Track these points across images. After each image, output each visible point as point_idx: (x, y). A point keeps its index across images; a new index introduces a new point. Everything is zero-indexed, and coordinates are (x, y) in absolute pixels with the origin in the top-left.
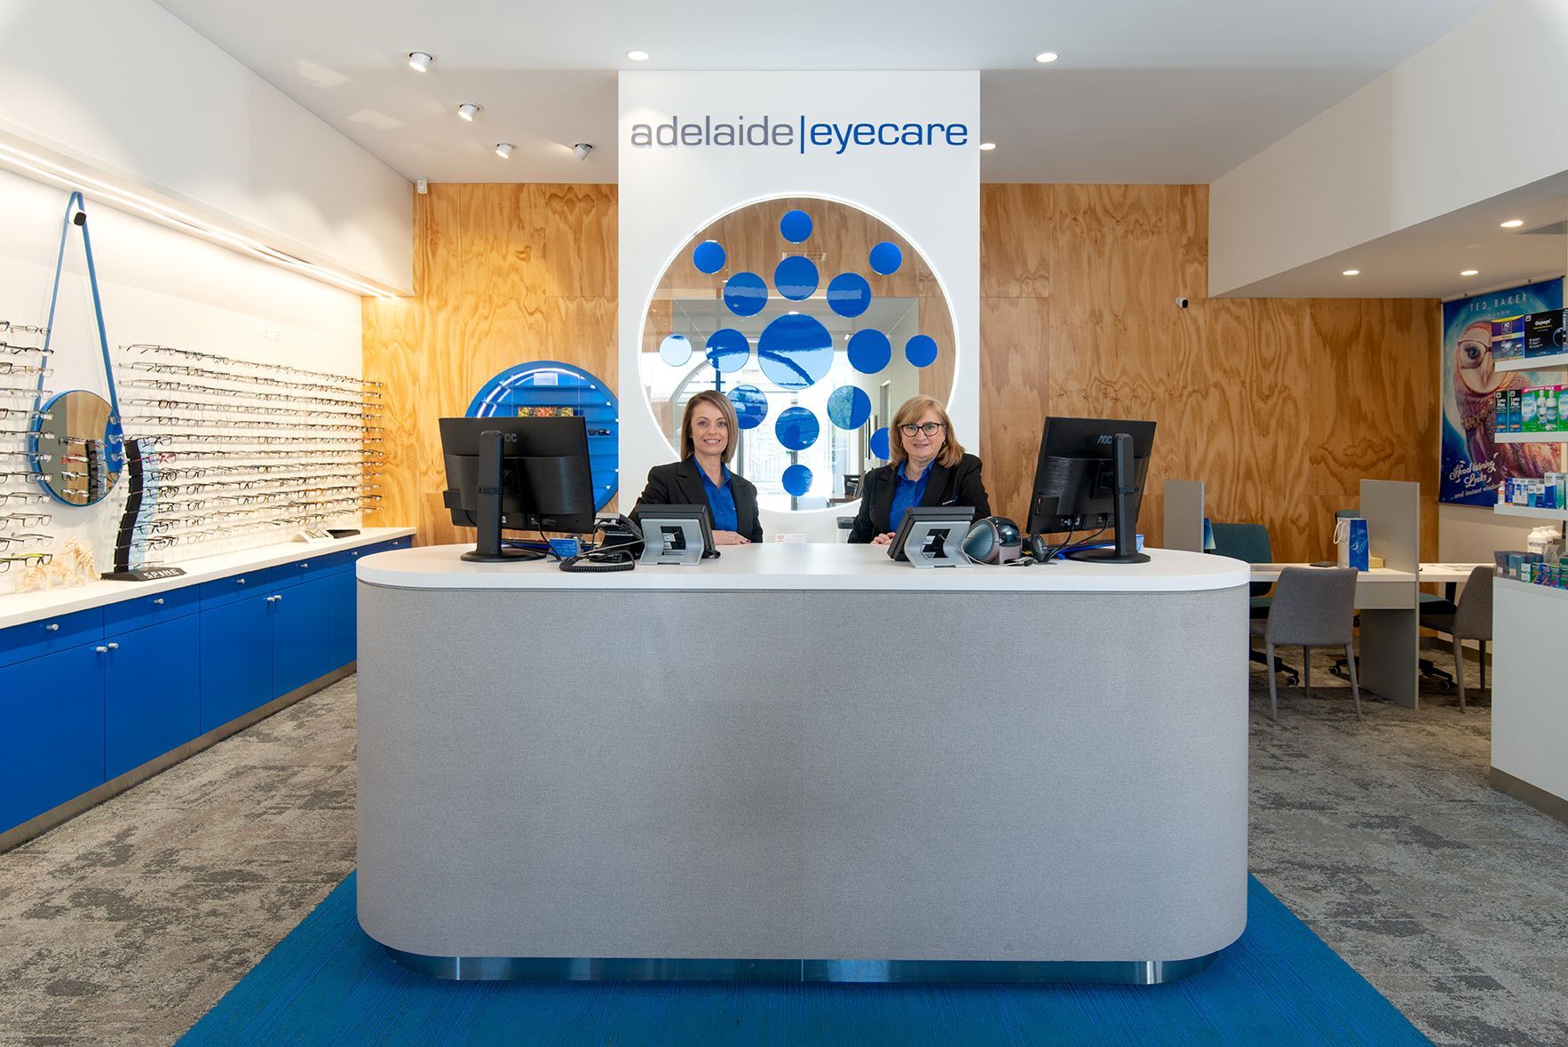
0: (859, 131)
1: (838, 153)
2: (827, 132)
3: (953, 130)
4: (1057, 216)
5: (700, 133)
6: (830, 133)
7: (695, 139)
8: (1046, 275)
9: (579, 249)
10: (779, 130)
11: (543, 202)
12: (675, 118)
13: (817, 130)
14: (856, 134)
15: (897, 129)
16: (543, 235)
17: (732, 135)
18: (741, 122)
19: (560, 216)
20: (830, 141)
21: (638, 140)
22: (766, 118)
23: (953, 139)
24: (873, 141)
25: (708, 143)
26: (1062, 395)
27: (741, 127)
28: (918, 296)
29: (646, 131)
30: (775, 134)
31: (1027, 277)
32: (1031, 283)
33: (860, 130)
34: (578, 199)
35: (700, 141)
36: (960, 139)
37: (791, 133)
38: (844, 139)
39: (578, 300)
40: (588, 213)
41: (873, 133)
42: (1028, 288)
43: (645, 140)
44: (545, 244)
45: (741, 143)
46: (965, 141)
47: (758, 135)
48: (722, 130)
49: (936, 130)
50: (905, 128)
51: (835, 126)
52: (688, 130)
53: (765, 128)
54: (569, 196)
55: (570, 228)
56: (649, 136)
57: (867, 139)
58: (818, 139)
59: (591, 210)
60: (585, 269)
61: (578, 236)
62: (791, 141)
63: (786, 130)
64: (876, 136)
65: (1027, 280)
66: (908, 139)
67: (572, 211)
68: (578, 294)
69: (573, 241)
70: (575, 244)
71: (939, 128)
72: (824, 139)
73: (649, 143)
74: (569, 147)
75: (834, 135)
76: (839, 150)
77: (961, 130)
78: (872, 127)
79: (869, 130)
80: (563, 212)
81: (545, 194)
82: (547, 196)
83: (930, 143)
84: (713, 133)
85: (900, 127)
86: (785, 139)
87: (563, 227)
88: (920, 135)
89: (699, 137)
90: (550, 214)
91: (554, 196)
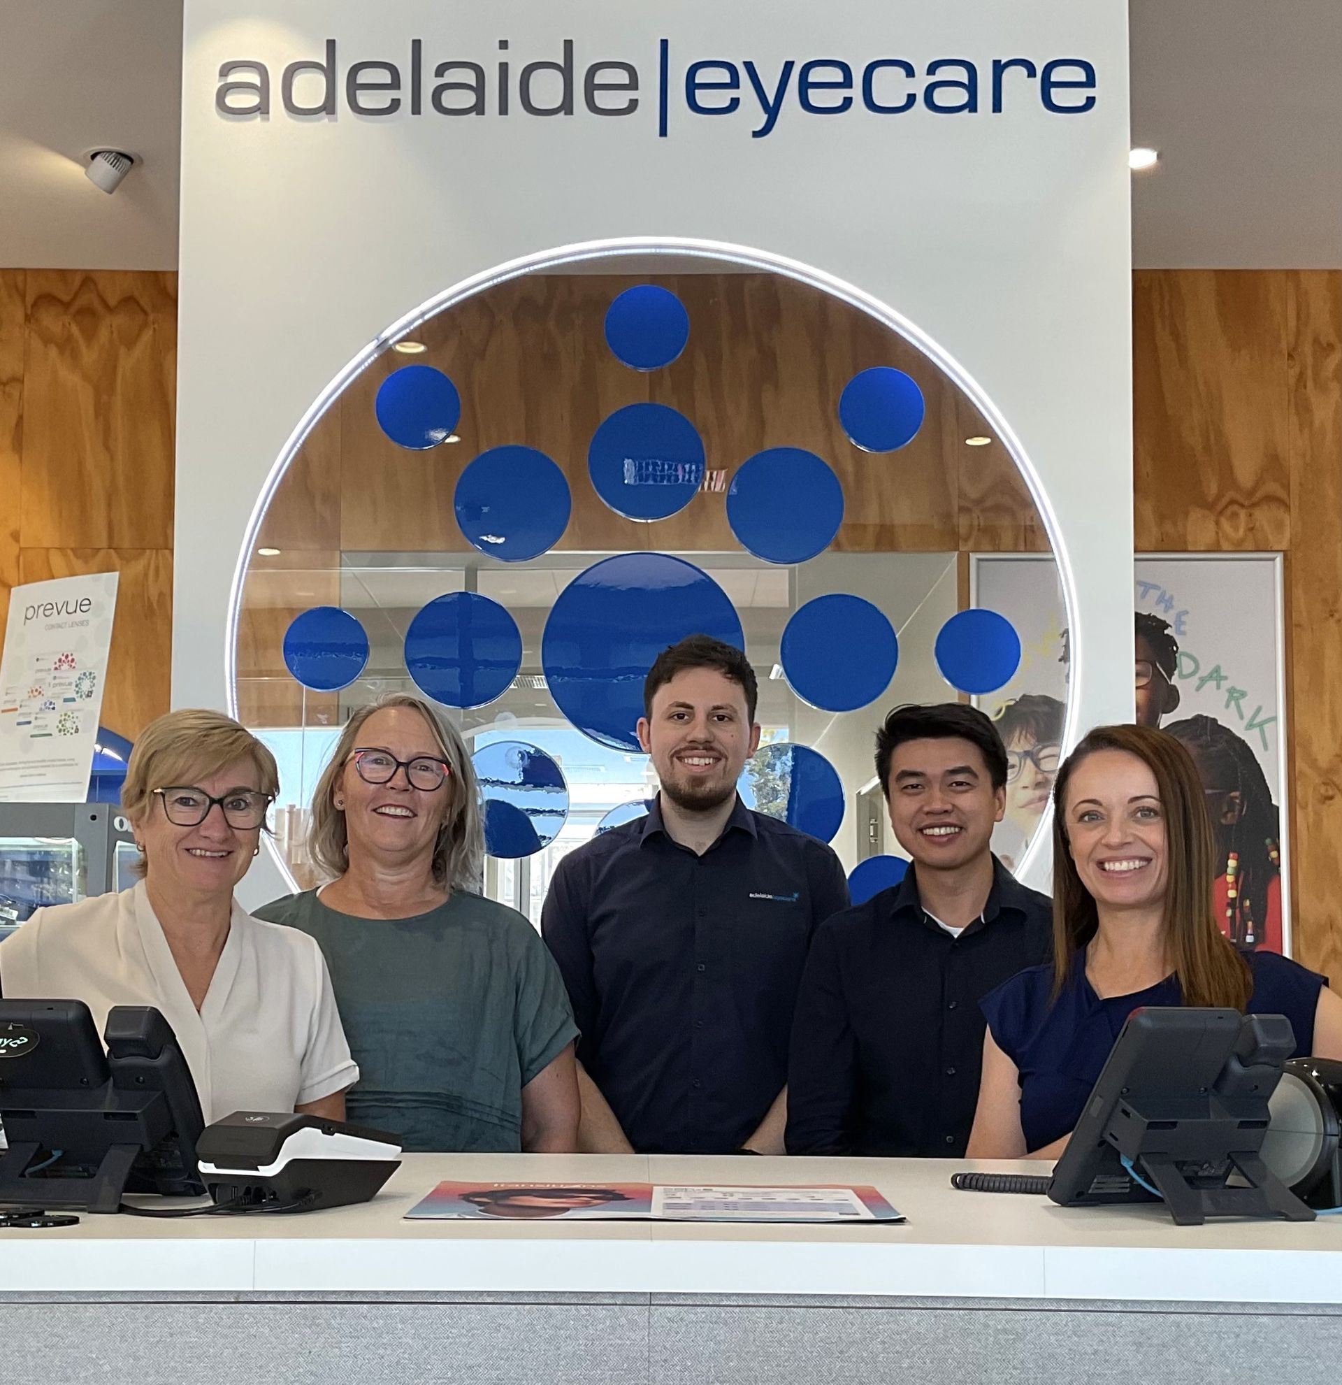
0: (811, 79)
1: (756, 134)
2: (727, 80)
3: (1058, 75)
4: (1307, 348)
5: (395, 84)
6: (735, 84)
7: (381, 100)
8: (1281, 493)
9: (107, 431)
10: (602, 77)
11: (20, 317)
12: (331, 44)
13: (702, 76)
14: (805, 86)
15: (910, 72)
16: (16, 394)
17: (479, 90)
18: (503, 56)
19: (61, 349)
20: (735, 103)
21: (233, 100)
22: (568, 44)
23: (1058, 97)
24: (848, 102)
25: (416, 109)
26: (1331, 798)
27: (504, 68)
28: (956, 549)
29: (254, 78)
30: (591, 87)
31: (1232, 502)
32: (1243, 514)
33: (815, 75)
34: (107, 306)
35: (395, 104)
36: (1076, 97)
37: (633, 85)
38: (771, 102)
39: (101, 554)
40: (130, 343)
41: (847, 83)
42: (1236, 529)
43: (252, 100)
44: (21, 417)
45: (504, 110)
46: (1091, 102)
47: (547, 89)
48: (452, 76)
49: (1014, 76)
50: (932, 69)
51: (749, 66)
52: (364, 77)
53: (567, 72)
54: (83, 300)
55: (86, 378)
56: (264, 90)
57: (833, 98)
58: (703, 98)
59: (139, 335)
60: (121, 480)
61: (105, 398)
62: (633, 104)
63: (622, 77)
64: (856, 92)
65: (1235, 508)
66: (941, 98)
67: (90, 335)
68: (103, 542)
69: (91, 412)
70: (97, 415)
71: (1023, 71)
72: (721, 99)
73: (262, 109)
74: (76, 160)
75: (746, 90)
76: (758, 128)
77: (1079, 75)
78: (845, 68)
79: (836, 75)
80: (69, 339)
81: (23, 298)
82: (30, 299)
83: (997, 107)
84: (429, 82)
85: (920, 68)
86: (619, 100)
87: (70, 378)
88: (972, 88)
89: (394, 94)
90: (36, 343)
91: (47, 299)
